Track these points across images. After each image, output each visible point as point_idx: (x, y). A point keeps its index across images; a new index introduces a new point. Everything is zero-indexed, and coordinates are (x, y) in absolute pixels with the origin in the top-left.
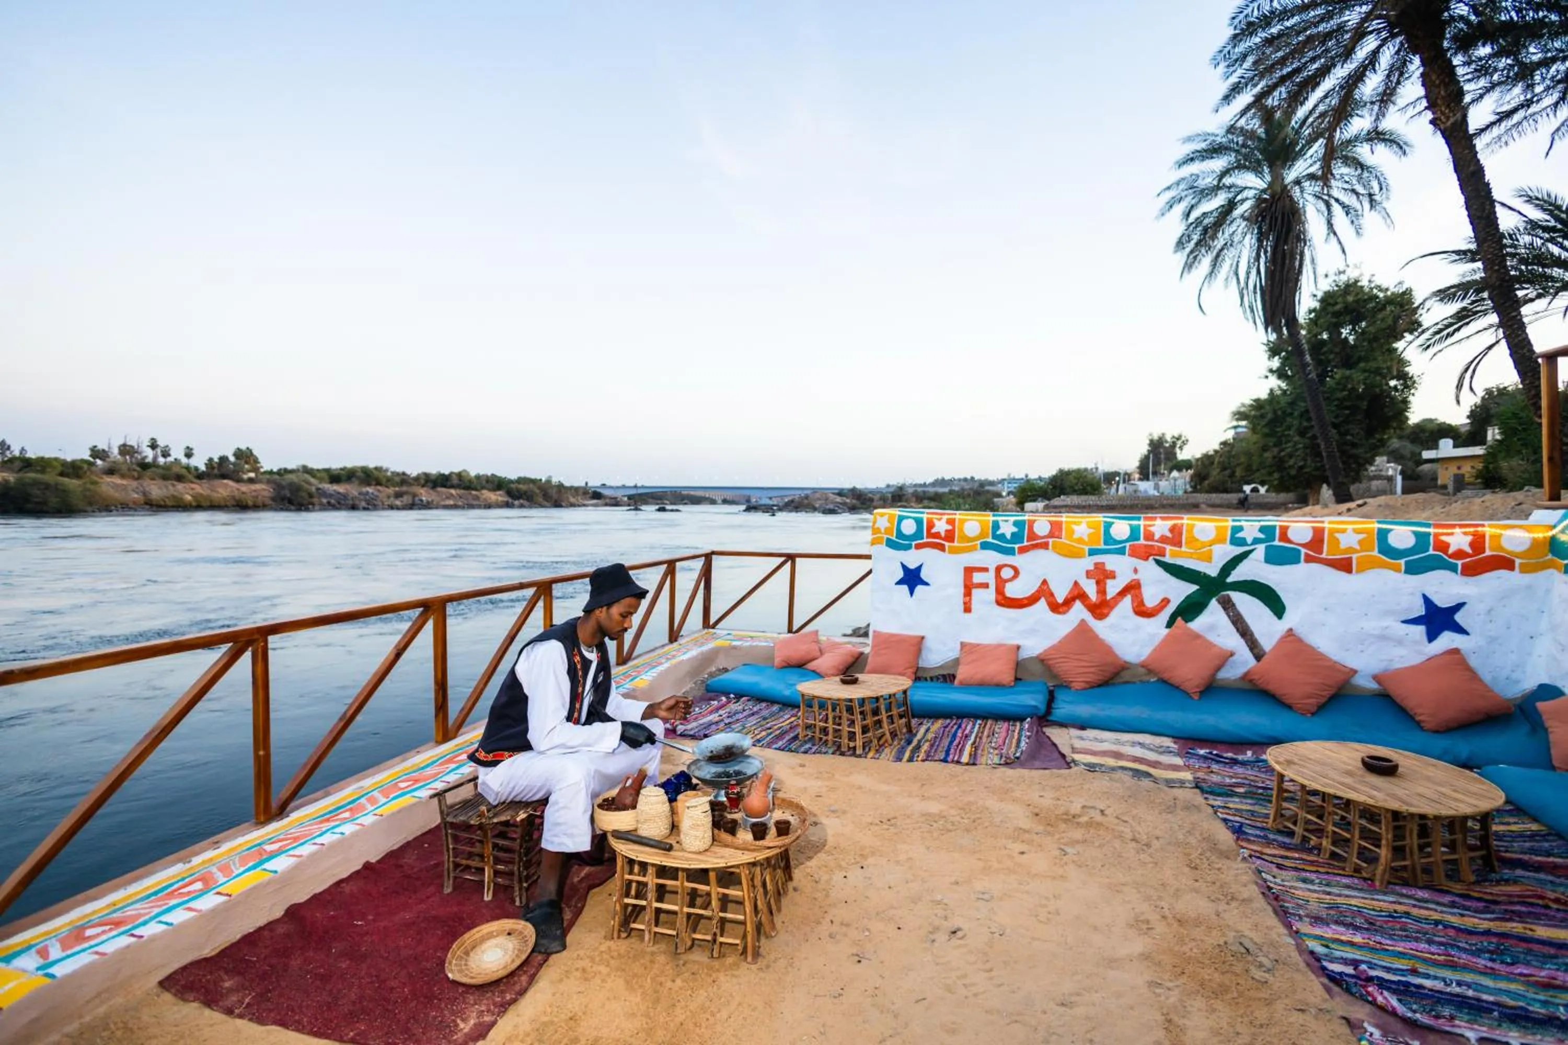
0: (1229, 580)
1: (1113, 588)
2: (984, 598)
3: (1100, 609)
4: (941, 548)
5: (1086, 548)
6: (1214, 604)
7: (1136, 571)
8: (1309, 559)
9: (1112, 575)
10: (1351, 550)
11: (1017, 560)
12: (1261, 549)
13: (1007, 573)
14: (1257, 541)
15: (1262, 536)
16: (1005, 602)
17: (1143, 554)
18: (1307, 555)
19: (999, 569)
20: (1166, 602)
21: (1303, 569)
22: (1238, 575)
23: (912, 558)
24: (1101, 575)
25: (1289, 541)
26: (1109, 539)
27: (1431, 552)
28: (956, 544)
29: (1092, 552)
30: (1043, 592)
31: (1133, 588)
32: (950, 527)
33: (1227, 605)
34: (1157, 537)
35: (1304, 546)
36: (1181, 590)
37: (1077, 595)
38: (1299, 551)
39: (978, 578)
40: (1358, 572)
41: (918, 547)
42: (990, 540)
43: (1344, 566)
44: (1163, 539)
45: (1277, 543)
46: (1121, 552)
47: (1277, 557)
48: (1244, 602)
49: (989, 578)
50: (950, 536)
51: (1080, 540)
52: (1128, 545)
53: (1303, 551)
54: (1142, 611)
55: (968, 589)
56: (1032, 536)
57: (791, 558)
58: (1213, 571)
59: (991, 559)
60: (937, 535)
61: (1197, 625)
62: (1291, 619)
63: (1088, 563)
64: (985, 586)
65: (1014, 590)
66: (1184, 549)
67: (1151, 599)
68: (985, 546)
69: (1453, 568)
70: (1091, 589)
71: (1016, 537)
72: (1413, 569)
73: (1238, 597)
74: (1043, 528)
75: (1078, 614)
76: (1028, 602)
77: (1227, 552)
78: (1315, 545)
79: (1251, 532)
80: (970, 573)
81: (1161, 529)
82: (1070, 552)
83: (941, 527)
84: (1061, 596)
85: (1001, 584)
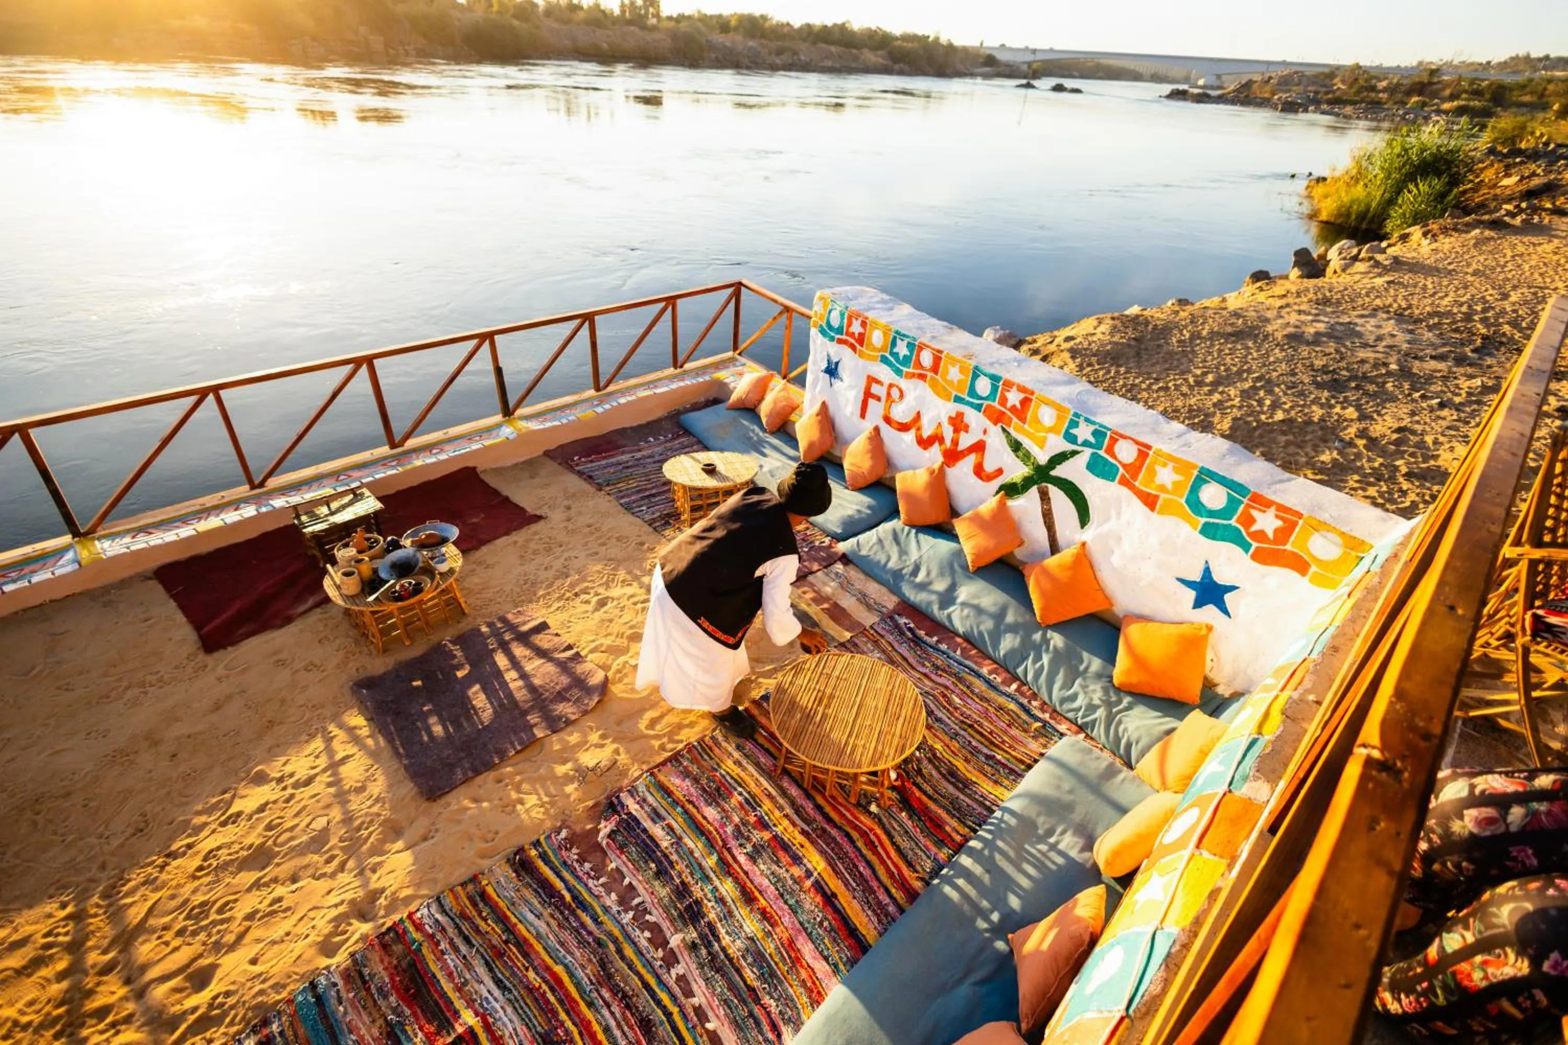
0: (1053, 473)
1: (964, 441)
2: (876, 410)
3: (952, 456)
4: (853, 348)
5: (954, 393)
6: (1034, 491)
7: (985, 432)
8: (1124, 482)
9: (966, 429)
10: (1163, 488)
11: (903, 383)
12: (1087, 453)
13: (895, 393)
14: (1086, 444)
15: (1092, 440)
16: (889, 419)
17: (995, 417)
18: (1123, 476)
19: (891, 386)
20: (1000, 472)
21: (1114, 489)
22: (1058, 472)
23: (834, 351)
24: (958, 424)
25: (1113, 456)
26: (972, 392)
27: (1233, 522)
28: (864, 349)
29: (958, 400)
30: (915, 423)
31: (979, 447)
32: (862, 330)
33: (1044, 497)
34: (1009, 405)
35: (1125, 466)
36: (1014, 467)
37: (939, 436)
38: (1118, 469)
39: (875, 389)
40: (1161, 512)
41: (840, 341)
42: (888, 355)
43: (1150, 501)
44: (1013, 409)
45: (1102, 453)
46: (978, 408)
47: (1098, 467)
48: (1060, 500)
49: (882, 392)
50: (861, 338)
51: (950, 383)
52: (986, 403)
53: (1121, 470)
54: (981, 472)
55: (868, 394)
56: (919, 364)
58: (1042, 458)
59: (885, 374)
60: (852, 335)
61: (1017, 504)
62: (1088, 535)
63: (952, 408)
64: (878, 399)
65: (897, 412)
66: (1026, 426)
67: (989, 467)
68: (884, 360)
69: (1246, 547)
70: (948, 433)
71: (906, 361)
72: (1209, 531)
73: (1055, 492)
74: (926, 358)
75: (934, 455)
76: (903, 428)
77: (1059, 444)
78: (1134, 469)
79: (1084, 432)
80: (872, 380)
81: (1014, 398)
82: (941, 392)
83: (856, 328)
84: (927, 433)
85: (890, 401)
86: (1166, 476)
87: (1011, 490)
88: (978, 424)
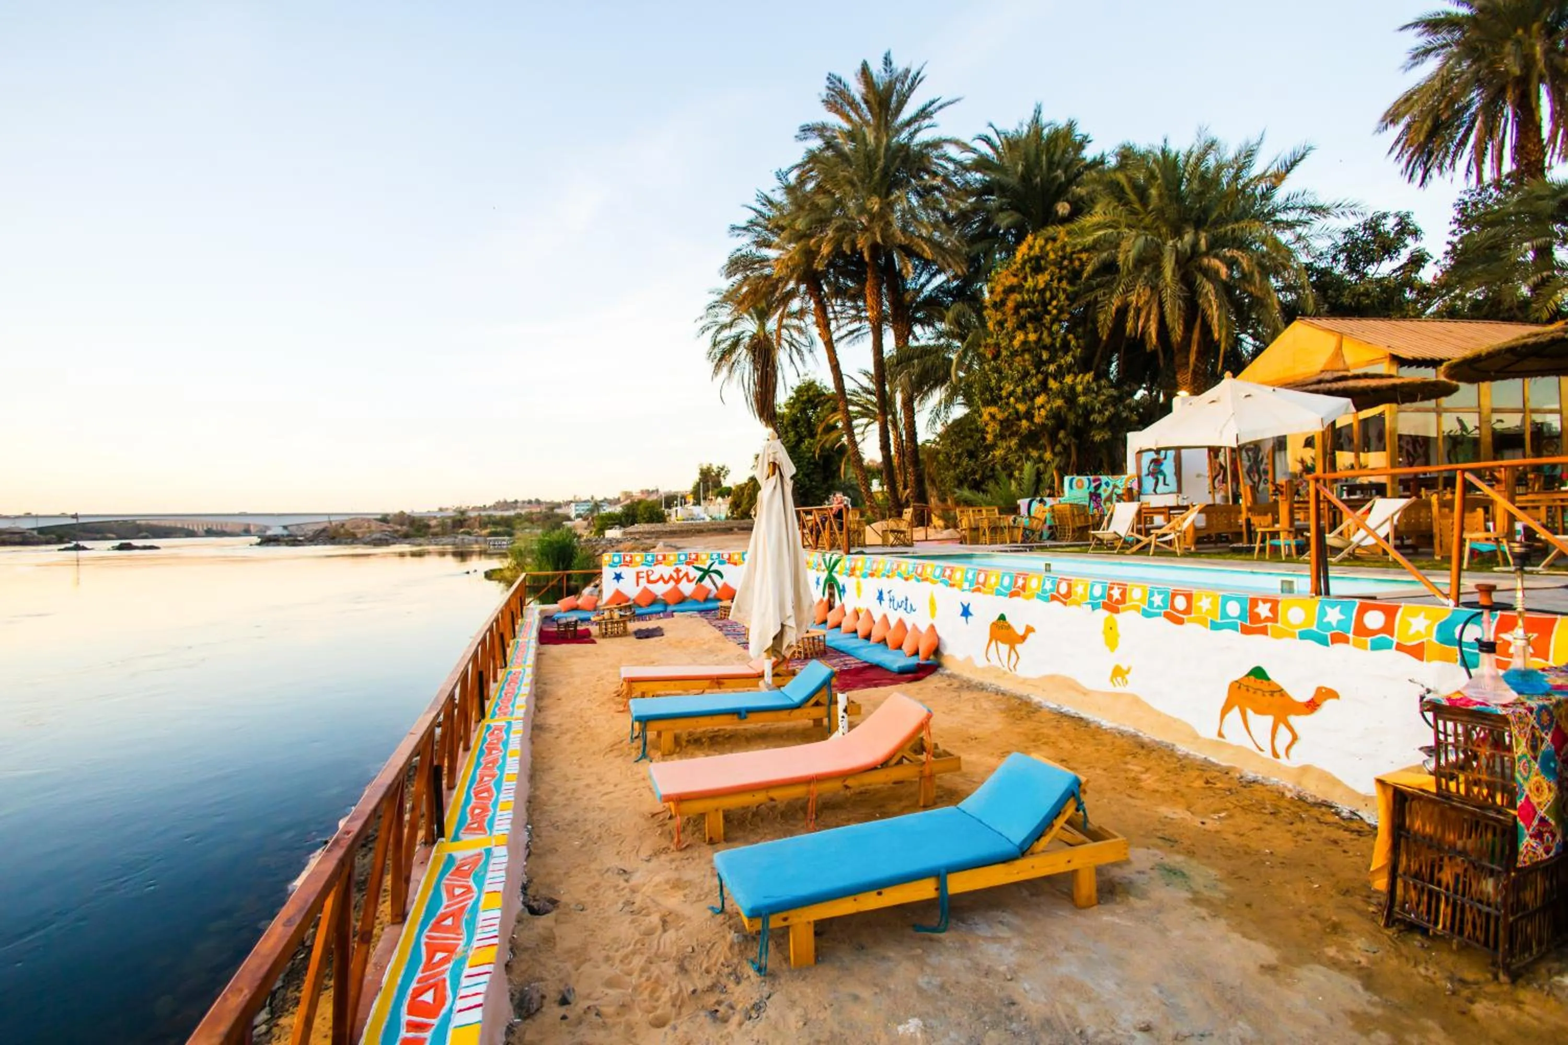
0: (710, 570)
1: (681, 575)
2: (643, 582)
3: (678, 581)
4: (628, 566)
5: (673, 563)
6: (707, 578)
7: (686, 569)
9: (681, 571)
10: (737, 560)
11: (653, 568)
12: (717, 561)
13: (650, 573)
15: (717, 557)
16: (650, 582)
17: (688, 564)
18: (726, 563)
19: (647, 571)
20: (695, 578)
21: (727, 565)
22: (712, 568)
23: (618, 570)
24: (678, 571)
25: (722, 559)
26: (680, 560)
28: (633, 564)
30: (662, 577)
31: (687, 575)
32: (631, 559)
33: (710, 577)
34: (692, 559)
35: (726, 560)
36: (699, 574)
37: (671, 577)
38: (724, 562)
39: (641, 575)
40: (738, 565)
41: (620, 566)
42: (644, 562)
43: (735, 564)
44: (694, 559)
45: (720, 560)
46: (682, 564)
47: (722, 563)
48: (714, 575)
49: (644, 575)
50: (631, 561)
51: (671, 561)
52: (685, 561)
54: (689, 581)
55: (638, 577)
56: (658, 560)
58: (706, 567)
59: (645, 568)
60: (626, 561)
61: (704, 583)
62: (725, 579)
63: (674, 568)
64: (643, 578)
65: (652, 578)
66: (698, 562)
67: (691, 577)
68: (643, 564)
70: (675, 575)
71: (653, 561)
73: (713, 575)
74: (660, 558)
75: (672, 583)
76: (657, 581)
77: (709, 562)
78: (729, 559)
79: (715, 556)
80: (638, 573)
81: (693, 557)
82: (669, 564)
83: (628, 559)
84: (666, 578)
85: (648, 576)
86: (736, 557)
87: (701, 579)
88: (684, 568)
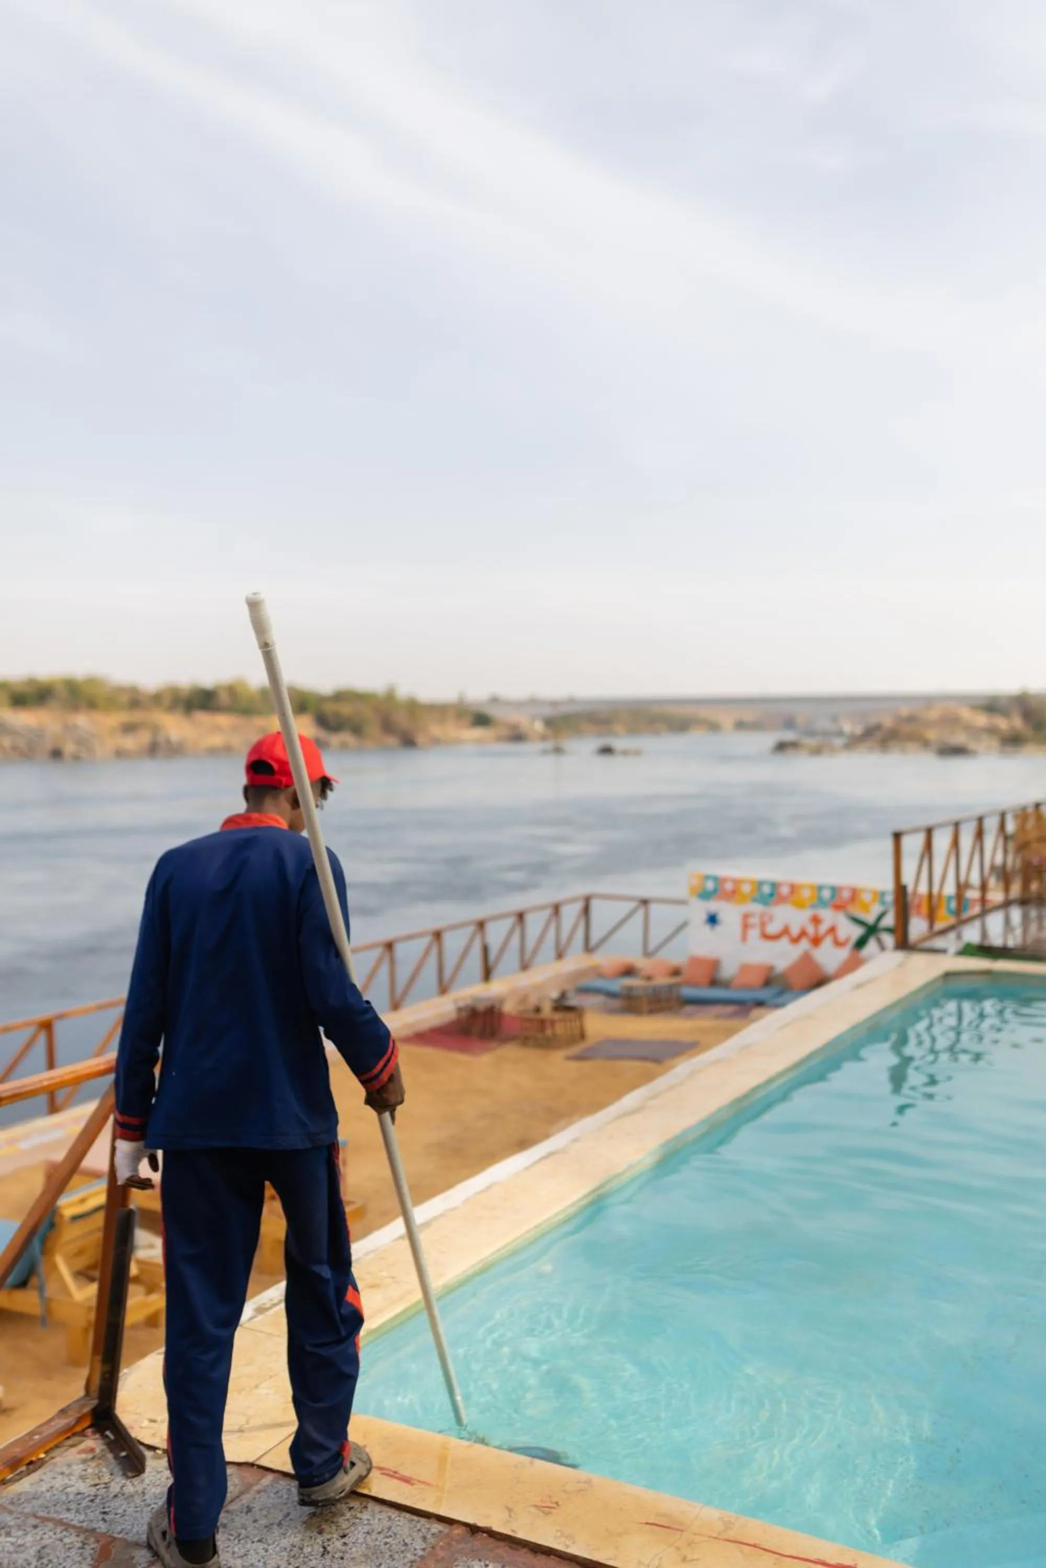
1: (823, 928)
2: (754, 933)
3: (816, 941)
4: (728, 899)
5: (809, 904)
6: (872, 940)
7: (834, 919)
9: (822, 922)
11: (771, 910)
13: (766, 918)
16: (766, 937)
17: (838, 907)
19: (763, 915)
20: (850, 938)
22: (882, 923)
23: (714, 906)
24: (816, 920)
26: (820, 899)
28: (737, 898)
29: (812, 907)
30: (786, 931)
31: (832, 930)
32: (733, 887)
33: (878, 941)
34: (845, 899)
36: (857, 932)
37: (803, 933)
39: (750, 920)
41: (717, 899)
42: (756, 897)
44: (848, 900)
46: (826, 907)
48: (887, 939)
49: (757, 920)
50: (734, 892)
51: (805, 899)
52: (830, 903)
54: (838, 944)
55: (746, 926)
56: (780, 895)
57: (645, 902)
58: (870, 920)
59: (756, 908)
60: (727, 892)
61: (864, 952)
63: (810, 913)
64: (755, 926)
65: (772, 929)
66: (858, 906)
67: (842, 938)
68: (755, 900)
70: (811, 930)
71: (771, 895)
73: (883, 936)
74: (785, 890)
75: (804, 944)
76: (777, 937)
77: (876, 909)
79: (889, 898)
80: (746, 917)
81: (846, 894)
82: (800, 905)
83: (729, 886)
84: (795, 931)
85: (763, 925)
88: (828, 916)
